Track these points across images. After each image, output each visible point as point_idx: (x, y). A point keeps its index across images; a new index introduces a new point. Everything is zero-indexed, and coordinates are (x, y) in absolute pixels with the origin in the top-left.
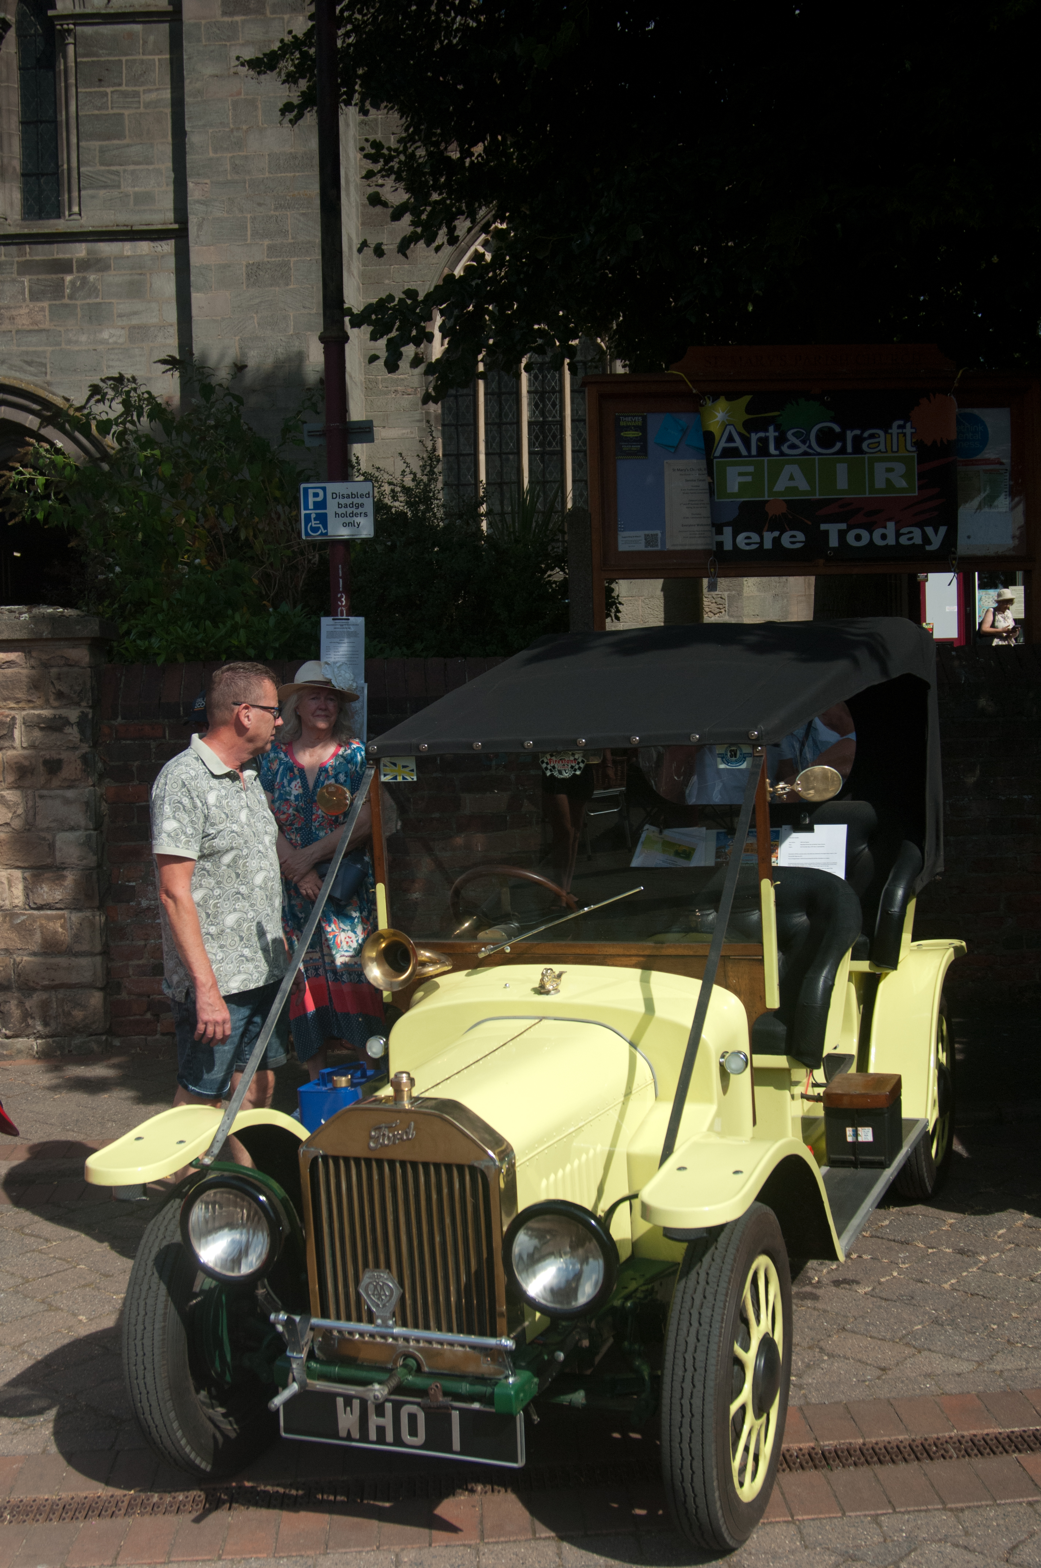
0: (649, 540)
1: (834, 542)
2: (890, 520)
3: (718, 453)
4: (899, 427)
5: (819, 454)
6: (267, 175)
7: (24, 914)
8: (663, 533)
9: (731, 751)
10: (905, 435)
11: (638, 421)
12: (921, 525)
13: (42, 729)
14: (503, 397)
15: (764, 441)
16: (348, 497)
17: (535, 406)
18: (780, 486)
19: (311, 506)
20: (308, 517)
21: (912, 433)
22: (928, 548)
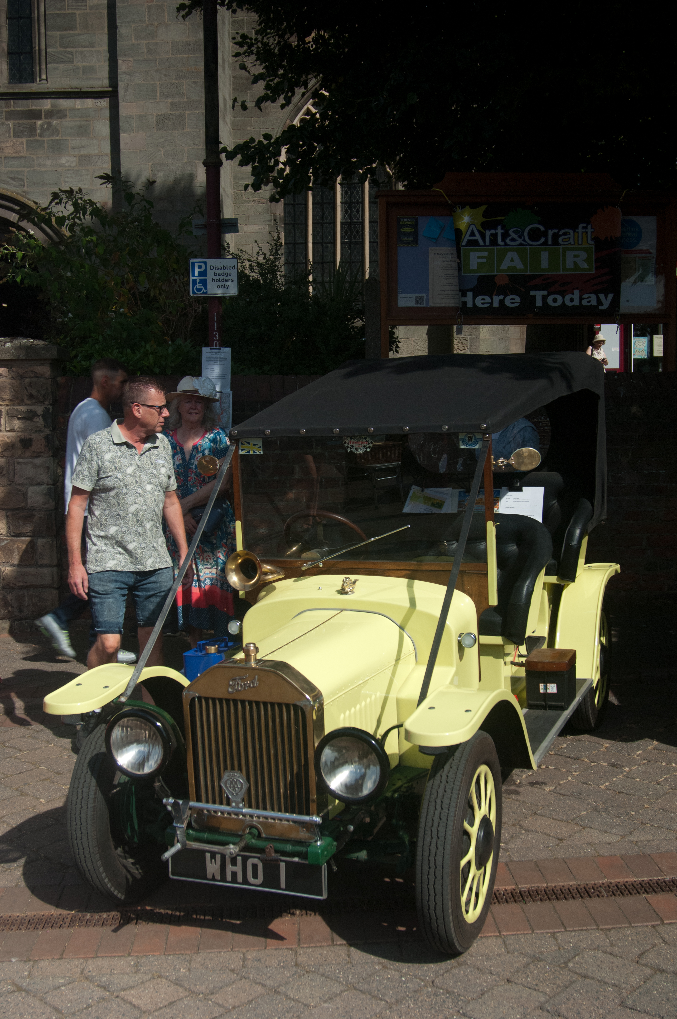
0: (419, 300)
1: (539, 303)
2: (577, 289)
3: (464, 243)
4: (583, 228)
5: (530, 245)
6: (170, 56)
7: (7, 540)
8: (427, 296)
9: (469, 437)
10: (587, 233)
11: (412, 221)
12: (596, 293)
13: (19, 419)
14: (325, 206)
15: (494, 236)
16: (221, 268)
17: (345, 212)
18: (504, 266)
19: (196, 274)
20: (194, 282)
21: (591, 232)
22: (601, 308)
